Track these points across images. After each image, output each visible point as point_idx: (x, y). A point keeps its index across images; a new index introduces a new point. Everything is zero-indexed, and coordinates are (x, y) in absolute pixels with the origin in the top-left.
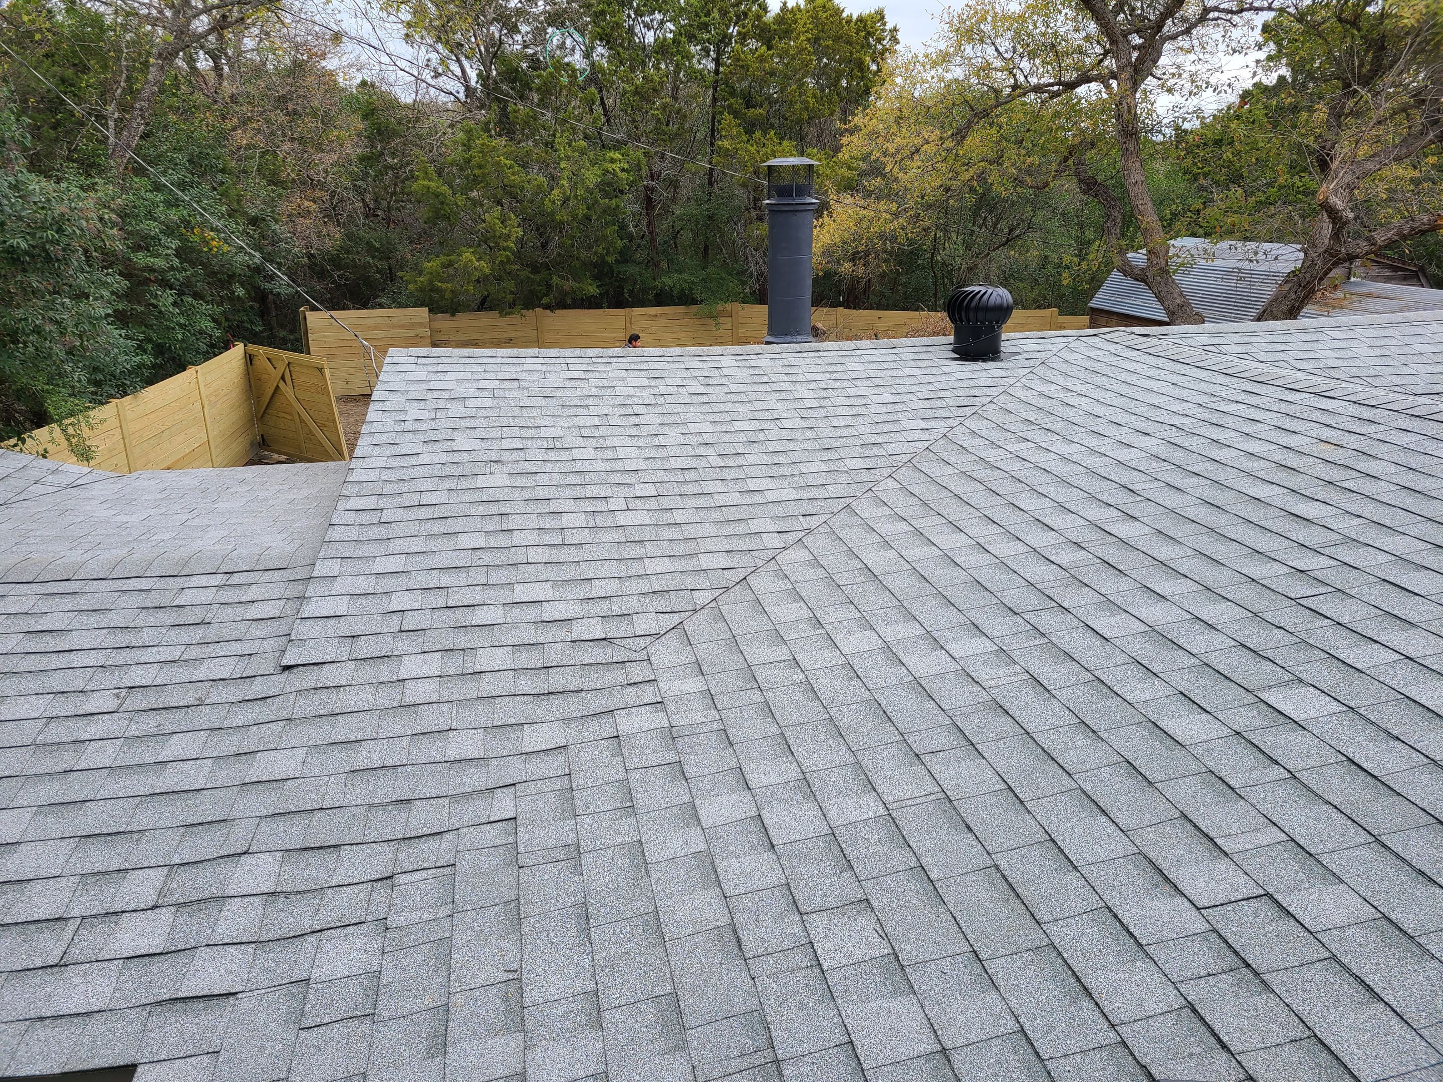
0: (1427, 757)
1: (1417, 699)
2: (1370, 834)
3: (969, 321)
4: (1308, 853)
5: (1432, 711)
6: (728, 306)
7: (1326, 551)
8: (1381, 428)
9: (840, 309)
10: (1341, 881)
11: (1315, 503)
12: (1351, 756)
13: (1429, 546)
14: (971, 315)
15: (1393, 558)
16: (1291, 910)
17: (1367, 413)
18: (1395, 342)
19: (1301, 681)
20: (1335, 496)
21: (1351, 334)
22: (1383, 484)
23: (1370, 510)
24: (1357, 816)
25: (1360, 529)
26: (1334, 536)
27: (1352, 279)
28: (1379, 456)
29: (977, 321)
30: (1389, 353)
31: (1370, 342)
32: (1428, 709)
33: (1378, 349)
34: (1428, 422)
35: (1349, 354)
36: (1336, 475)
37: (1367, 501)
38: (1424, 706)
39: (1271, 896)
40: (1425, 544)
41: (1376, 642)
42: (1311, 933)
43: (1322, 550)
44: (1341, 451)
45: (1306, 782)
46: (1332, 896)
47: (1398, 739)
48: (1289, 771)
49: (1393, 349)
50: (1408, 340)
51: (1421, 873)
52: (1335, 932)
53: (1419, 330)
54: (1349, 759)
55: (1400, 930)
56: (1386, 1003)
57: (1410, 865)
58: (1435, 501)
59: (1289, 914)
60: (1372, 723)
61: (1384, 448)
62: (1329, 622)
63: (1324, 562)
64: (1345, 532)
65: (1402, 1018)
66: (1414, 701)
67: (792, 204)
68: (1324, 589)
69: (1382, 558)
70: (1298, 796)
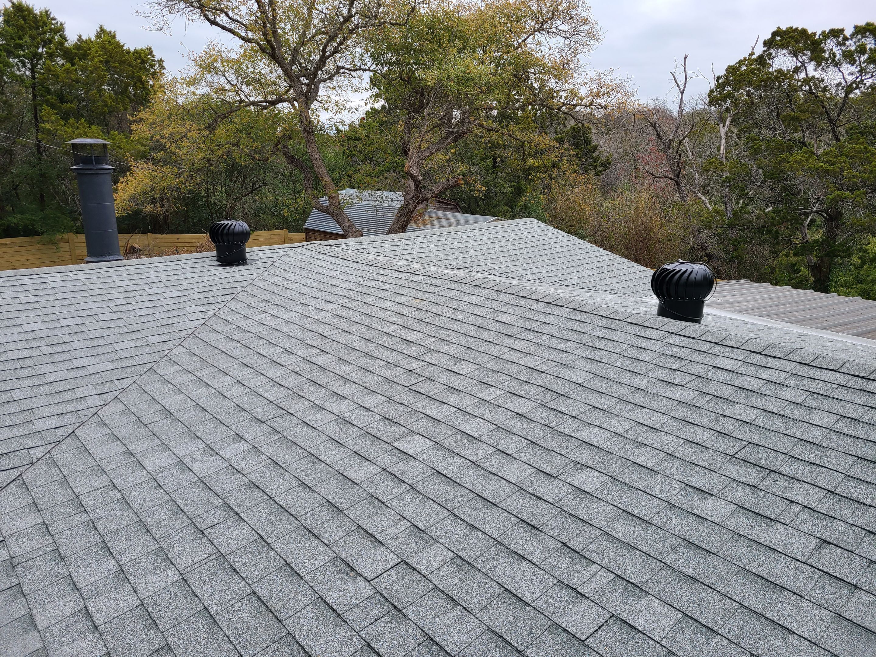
0: (470, 461)
1: (464, 431)
2: (448, 510)
3: (224, 242)
4: (421, 530)
5: (471, 436)
6: (65, 236)
7: (421, 358)
8: (441, 289)
9: (150, 234)
10: (437, 541)
11: (414, 332)
12: (437, 469)
13: (465, 348)
14: (225, 238)
15: (450, 357)
16: (414, 566)
17: (434, 281)
18: (446, 243)
19: (413, 432)
20: (423, 328)
21: (427, 240)
22: (443, 317)
23: (439, 333)
24: (442, 502)
25: (435, 344)
26: (424, 349)
27: (429, 210)
28: (441, 304)
29: (229, 242)
30: (444, 248)
31: (435, 243)
32: (470, 435)
33: (439, 247)
34: (459, 284)
35: (427, 250)
36: (422, 315)
37: (437, 328)
38: (468, 434)
39: (405, 561)
40: (463, 347)
41: (445, 403)
42: (424, 576)
43: (418, 358)
44: (424, 302)
45: (418, 489)
46: (433, 552)
47: (458, 454)
48: (410, 485)
49: (446, 246)
50: (451, 242)
51: (472, 526)
52: (436, 572)
53: (456, 236)
54: (437, 471)
55: (464, 560)
56: (461, 605)
57: (467, 523)
58: (466, 325)
59: (414, 569)
60: (446, 448)
61: (443, 299)
62: (424, 397)
63: (420, 363)
64: (428, 346)
65: (468, 611)
66: (464, 432)
67: (94, 169)
68: (421, 379)
69: (445, 357)
70: (415, 499)
